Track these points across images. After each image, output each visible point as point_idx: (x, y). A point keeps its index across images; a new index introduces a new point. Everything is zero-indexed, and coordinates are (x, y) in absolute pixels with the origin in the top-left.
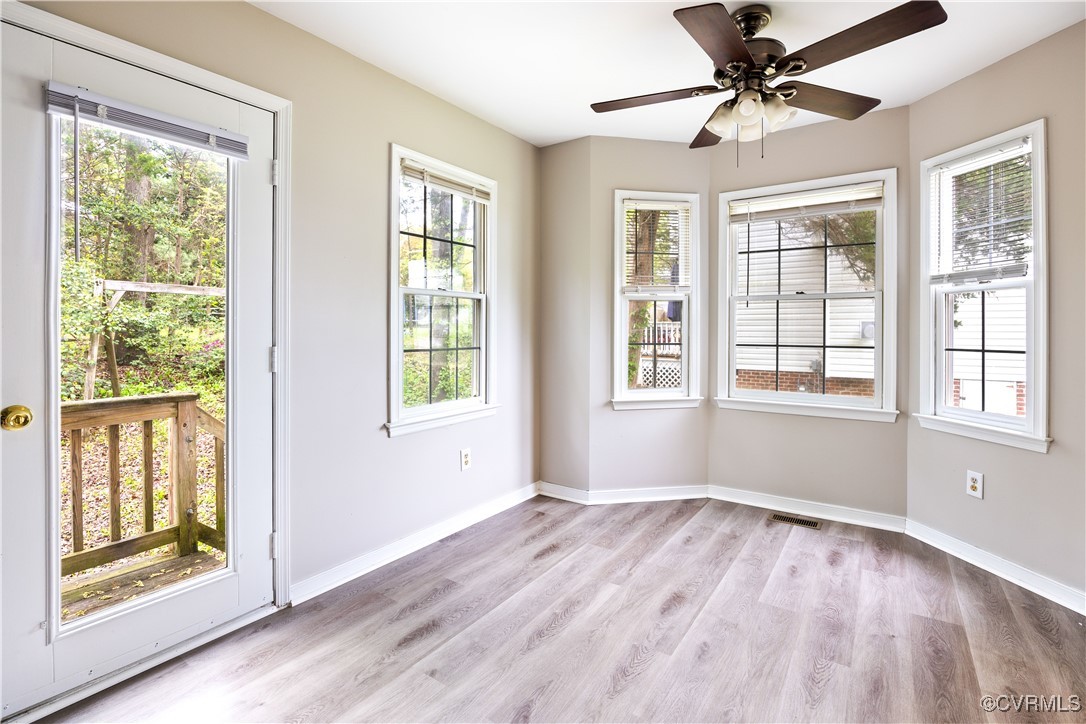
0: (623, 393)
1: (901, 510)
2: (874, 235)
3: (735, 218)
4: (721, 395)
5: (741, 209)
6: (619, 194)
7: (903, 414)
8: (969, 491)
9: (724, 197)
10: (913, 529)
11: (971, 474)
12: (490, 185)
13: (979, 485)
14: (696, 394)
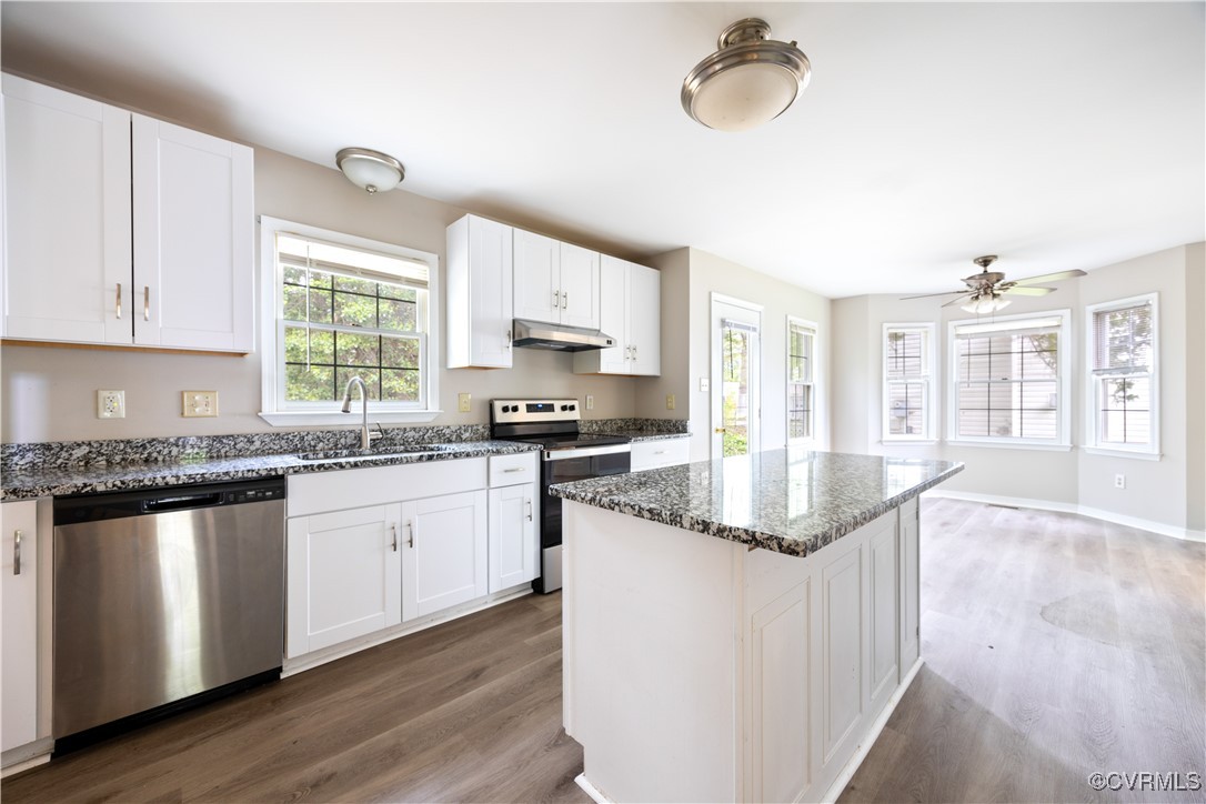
0: (887, 436)
1: (1075, 500)
2: (1056, 344)
3: (958, 336)
4: (951, 437)
5: (963, 331)
6: (886, 325)
7: (1075, 447)
8: (1117, 486)
9: (951, 325)
10: (1082, 510)
11: (1118, 476)
12: (814, 325)
13: (1122, 482)
14: (934, 437)
